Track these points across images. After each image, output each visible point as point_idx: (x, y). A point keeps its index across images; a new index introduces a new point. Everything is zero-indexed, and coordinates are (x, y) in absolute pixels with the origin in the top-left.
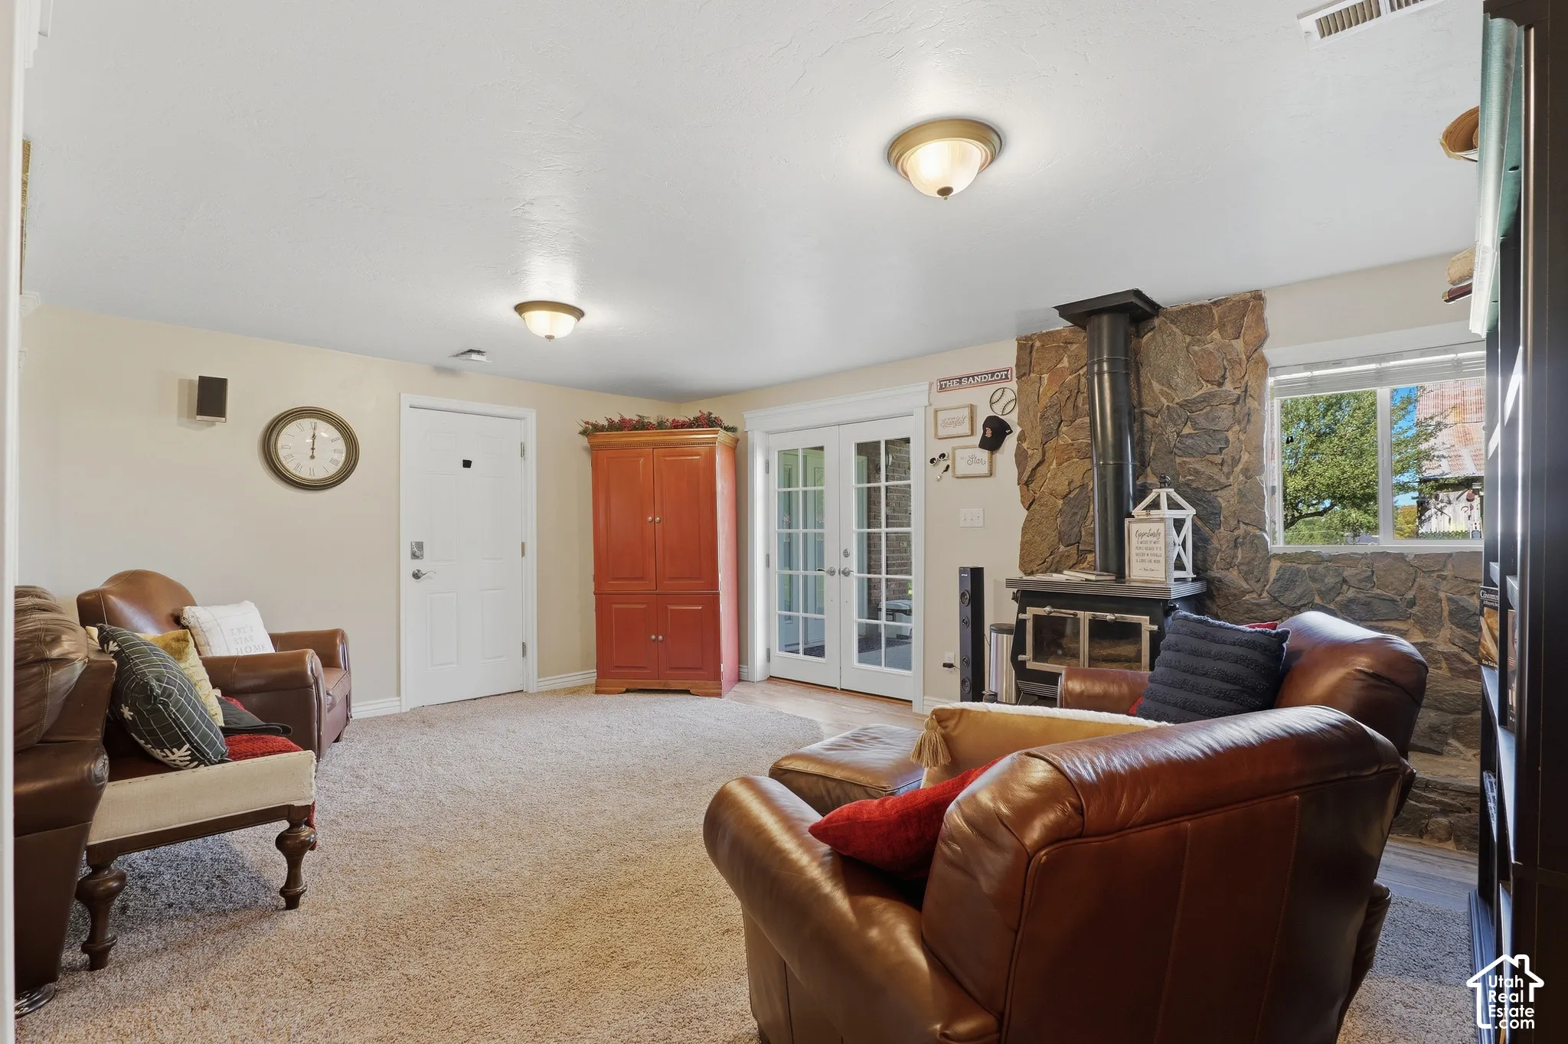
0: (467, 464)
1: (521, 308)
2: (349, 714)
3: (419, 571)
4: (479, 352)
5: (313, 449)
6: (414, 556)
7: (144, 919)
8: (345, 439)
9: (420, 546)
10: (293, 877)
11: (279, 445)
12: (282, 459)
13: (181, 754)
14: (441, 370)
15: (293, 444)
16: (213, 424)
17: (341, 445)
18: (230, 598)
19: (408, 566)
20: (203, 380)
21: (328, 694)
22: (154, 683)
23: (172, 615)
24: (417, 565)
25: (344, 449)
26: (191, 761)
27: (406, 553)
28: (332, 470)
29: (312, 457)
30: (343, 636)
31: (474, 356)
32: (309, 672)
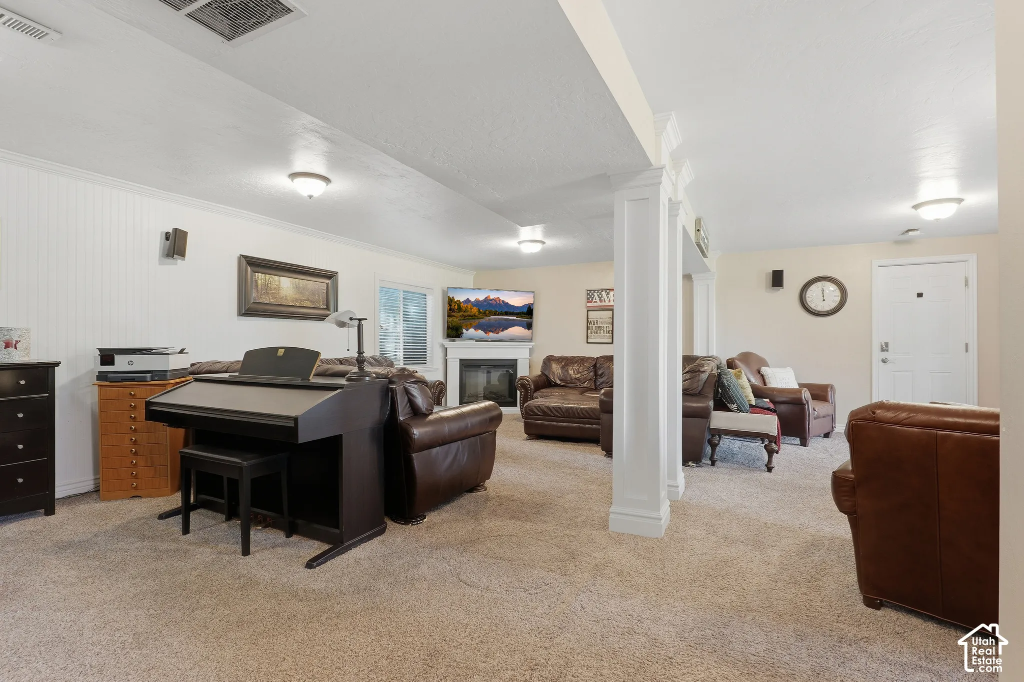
0: (920, 295)
1: (916, 207)
2: (834, 425)
3: (886, 359)
4: (914, 230)
5: (823, 296)
6: (883, 350)
7: (728, 462)
8: (839, 289)
9: (887, 344)
10: (770, 461)
11: (807, 296)
12: (808, 302)
13: (734, 407)
14: (897, 242)
15: (814, 296)
16: (779, 290)
17: (838, 293)
18: (781, 365)
19: (878, 355)
20: (774, 272)
21: (814, 410)
22: (725, 382)
23: (757, 370)
24: (884, 355)
25: (840, 294)
26: (738, 410)
27: (876, 348)
28: (833, 305)
29: (824, 300)
30: (832, 387)
31: (911, 233)
32: (803, 398)
